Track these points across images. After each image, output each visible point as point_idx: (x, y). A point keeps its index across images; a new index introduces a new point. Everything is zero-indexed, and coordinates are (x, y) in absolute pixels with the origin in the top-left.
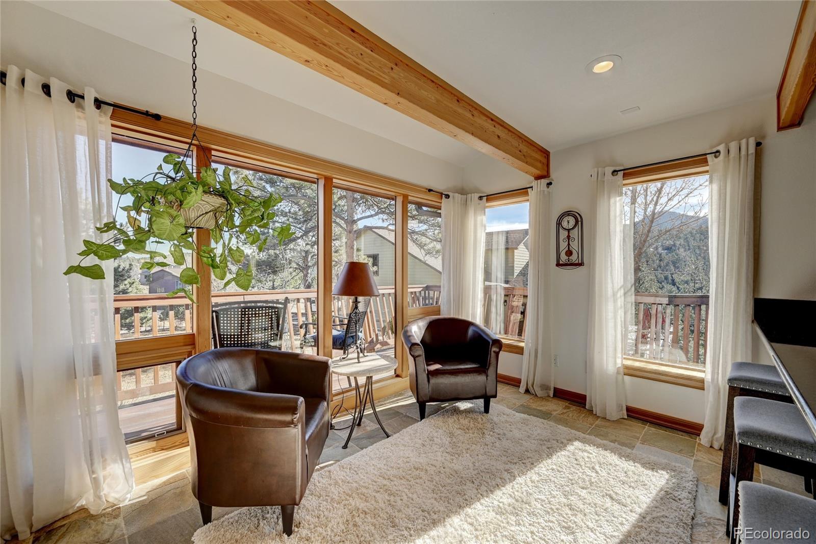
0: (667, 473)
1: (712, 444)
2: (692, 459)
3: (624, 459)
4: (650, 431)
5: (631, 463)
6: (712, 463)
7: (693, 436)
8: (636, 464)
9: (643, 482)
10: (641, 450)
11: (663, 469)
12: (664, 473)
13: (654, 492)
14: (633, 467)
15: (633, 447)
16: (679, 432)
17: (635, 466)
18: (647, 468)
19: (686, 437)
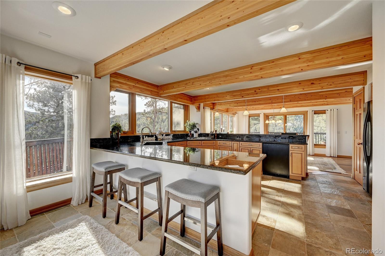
0: (83, 222)
1: (78, 204)
2: (79, 213)
3: (61, 233)
4: (50, 215)
5: (66, 231)
6: (85, 209)
7: (68, 205)
8: (68, 230)
9: (80, 233)
10: (57, 225)
11: (80, 223)
12: (82, 223)
13: (88, 232)
14: (68, 232)
15: (53, 227)
16: (61, 208)
17: (69, 231)
18: (73, 228)
19: (66, 208)
